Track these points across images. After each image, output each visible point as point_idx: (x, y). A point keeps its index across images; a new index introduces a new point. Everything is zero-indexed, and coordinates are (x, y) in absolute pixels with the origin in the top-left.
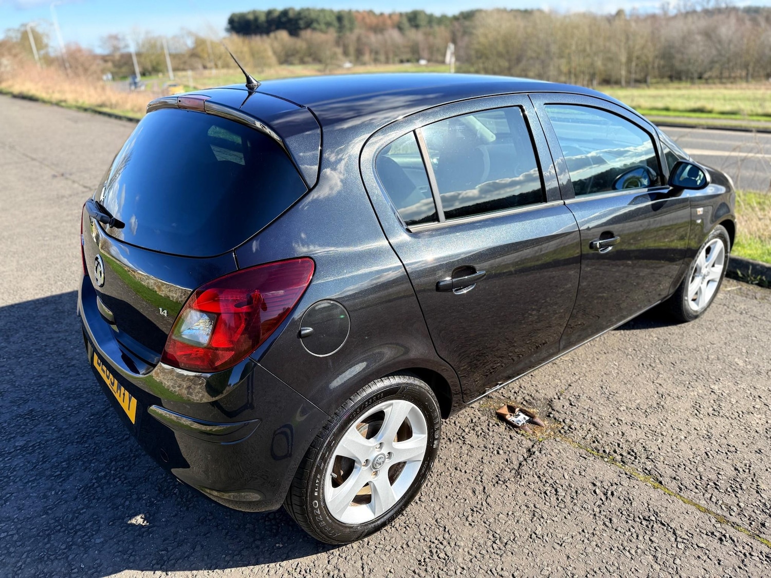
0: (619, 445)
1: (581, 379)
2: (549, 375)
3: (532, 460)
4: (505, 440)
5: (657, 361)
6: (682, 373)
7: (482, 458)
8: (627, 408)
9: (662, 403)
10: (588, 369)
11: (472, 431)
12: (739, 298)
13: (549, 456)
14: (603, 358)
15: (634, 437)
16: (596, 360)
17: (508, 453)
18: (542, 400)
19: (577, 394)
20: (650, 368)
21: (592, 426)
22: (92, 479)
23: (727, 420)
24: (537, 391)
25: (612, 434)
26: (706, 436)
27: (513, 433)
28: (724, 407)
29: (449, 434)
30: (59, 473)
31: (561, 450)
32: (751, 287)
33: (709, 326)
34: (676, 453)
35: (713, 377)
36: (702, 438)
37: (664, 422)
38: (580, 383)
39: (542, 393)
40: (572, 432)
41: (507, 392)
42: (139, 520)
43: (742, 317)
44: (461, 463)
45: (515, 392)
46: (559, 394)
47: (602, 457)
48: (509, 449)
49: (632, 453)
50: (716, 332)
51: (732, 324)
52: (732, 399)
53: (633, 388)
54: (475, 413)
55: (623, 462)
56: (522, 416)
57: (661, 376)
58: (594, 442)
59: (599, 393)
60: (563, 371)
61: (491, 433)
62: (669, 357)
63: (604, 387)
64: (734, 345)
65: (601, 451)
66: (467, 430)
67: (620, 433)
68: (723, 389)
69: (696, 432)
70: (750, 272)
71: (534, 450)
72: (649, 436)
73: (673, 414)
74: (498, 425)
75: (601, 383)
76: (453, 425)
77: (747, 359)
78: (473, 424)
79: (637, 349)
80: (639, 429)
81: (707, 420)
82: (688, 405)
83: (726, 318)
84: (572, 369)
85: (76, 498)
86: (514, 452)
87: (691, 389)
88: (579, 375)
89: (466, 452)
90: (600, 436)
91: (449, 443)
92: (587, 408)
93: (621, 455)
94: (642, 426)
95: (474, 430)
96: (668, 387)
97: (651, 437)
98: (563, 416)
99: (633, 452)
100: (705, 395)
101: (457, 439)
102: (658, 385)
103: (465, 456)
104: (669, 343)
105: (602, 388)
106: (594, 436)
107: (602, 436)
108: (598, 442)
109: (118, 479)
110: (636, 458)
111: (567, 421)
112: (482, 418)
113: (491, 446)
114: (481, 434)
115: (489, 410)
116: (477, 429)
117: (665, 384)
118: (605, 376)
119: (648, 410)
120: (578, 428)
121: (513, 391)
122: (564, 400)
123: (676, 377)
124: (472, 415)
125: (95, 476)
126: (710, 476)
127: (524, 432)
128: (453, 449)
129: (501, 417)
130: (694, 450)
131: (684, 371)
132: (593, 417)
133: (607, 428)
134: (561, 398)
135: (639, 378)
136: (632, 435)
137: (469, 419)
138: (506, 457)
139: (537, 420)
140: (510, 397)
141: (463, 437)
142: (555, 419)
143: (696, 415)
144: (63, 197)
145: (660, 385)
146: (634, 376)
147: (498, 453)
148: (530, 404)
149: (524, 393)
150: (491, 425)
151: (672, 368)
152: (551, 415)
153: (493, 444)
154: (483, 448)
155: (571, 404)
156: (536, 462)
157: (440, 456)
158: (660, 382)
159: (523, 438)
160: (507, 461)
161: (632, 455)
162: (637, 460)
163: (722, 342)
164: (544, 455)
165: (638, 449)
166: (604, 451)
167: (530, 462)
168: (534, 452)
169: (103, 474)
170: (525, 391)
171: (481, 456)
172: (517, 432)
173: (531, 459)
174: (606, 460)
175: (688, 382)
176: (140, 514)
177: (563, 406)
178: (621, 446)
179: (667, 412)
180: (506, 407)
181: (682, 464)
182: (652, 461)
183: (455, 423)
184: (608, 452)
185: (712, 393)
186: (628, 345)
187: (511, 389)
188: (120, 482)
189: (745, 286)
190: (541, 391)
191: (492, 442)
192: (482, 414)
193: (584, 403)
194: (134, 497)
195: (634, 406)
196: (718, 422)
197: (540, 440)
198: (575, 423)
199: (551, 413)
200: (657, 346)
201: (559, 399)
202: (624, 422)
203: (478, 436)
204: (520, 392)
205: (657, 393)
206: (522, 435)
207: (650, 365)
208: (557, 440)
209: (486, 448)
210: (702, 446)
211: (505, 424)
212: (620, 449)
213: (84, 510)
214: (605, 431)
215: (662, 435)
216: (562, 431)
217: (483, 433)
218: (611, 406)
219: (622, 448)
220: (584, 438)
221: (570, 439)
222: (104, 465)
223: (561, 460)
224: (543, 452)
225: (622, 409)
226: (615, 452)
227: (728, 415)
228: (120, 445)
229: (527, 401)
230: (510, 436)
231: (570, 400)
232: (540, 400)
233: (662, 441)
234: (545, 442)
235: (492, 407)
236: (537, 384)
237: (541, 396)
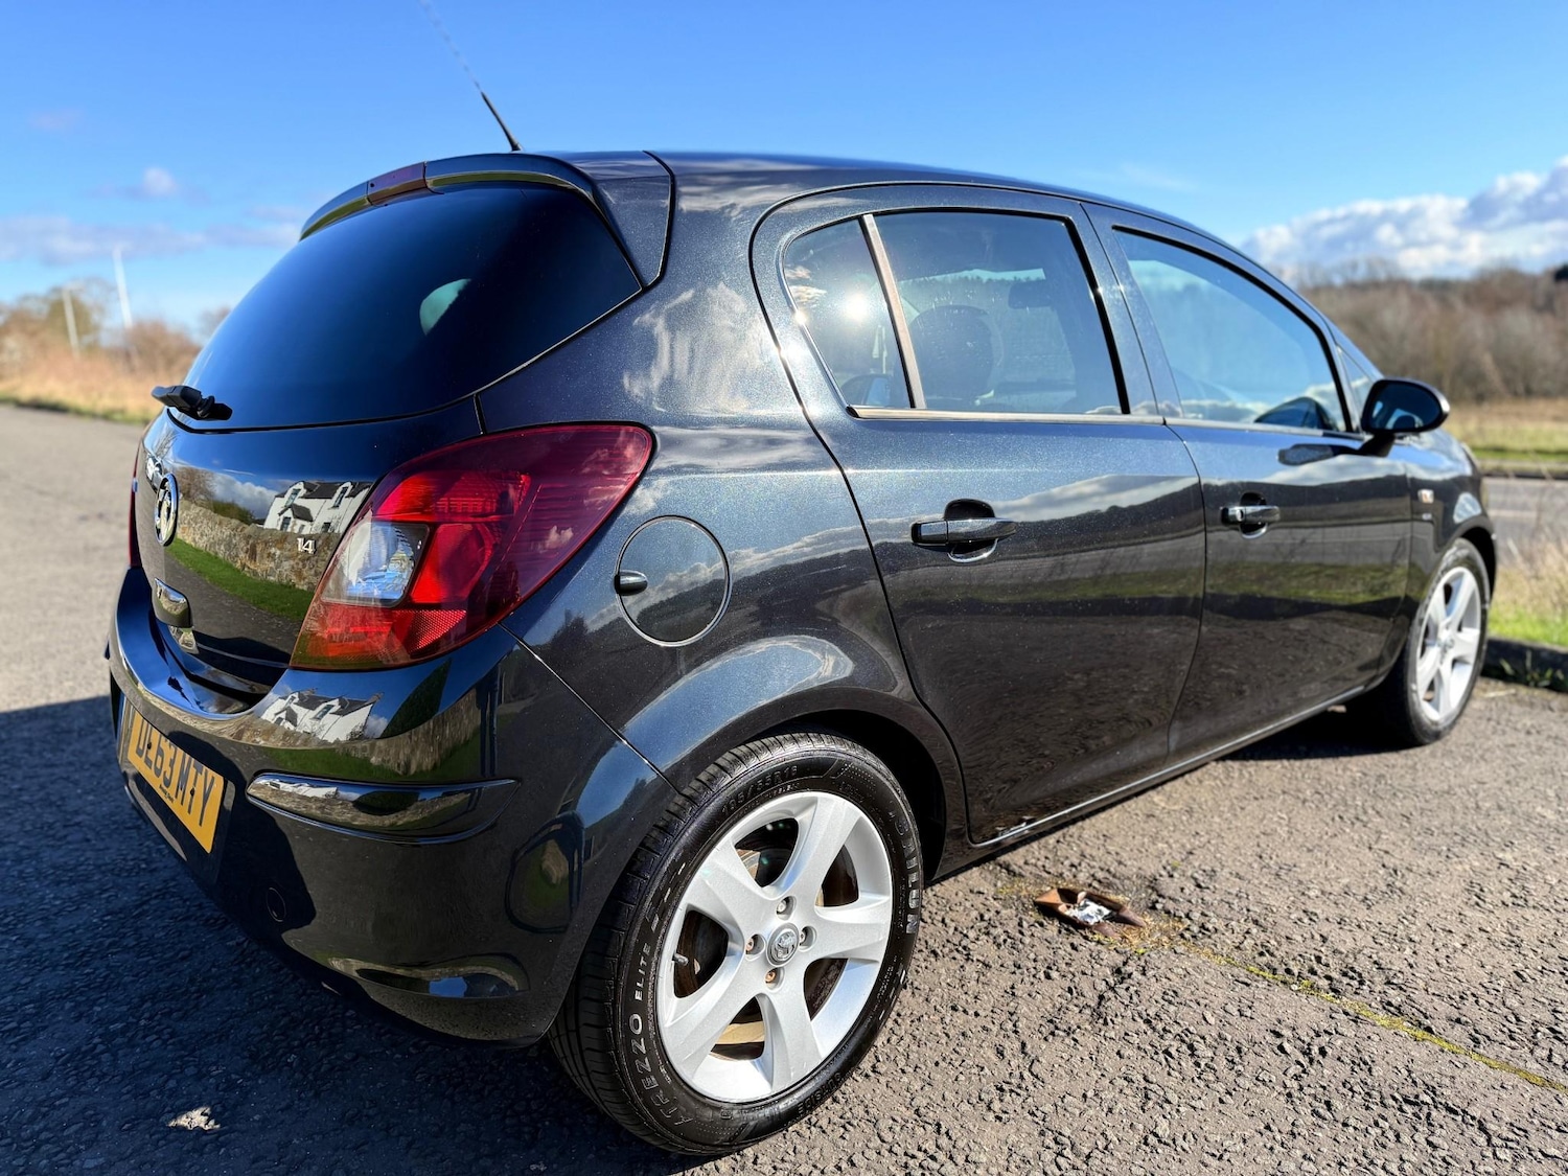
0: (1318, 959)
1: (1213, 842)
2: (1143, 836)
3: (1127, 989)
4: (1061, 952)
5: (1370, 811)
6: (1429, 831)
7: (1013, 987)
8: (1323, 893)
9: (1398, 884)
10: (1225, 826)
11: (985, 937)
12: (1516, 709)
13: (1164, 980)
14: (1252, 806)
15: (1350, 944)
16: (1239, 810)
17: (1070, 976)
18: (1134, 878)
19: (1207, 868)
20: (1358, 824)
21: (1251, 925)
22: (92, 1037)
23: (1547, 913)
24: (1120, 863)
25: (1299, 939)
26: (1508, 943)
27: (1077, 940)
28: (1535, 890)
29: (931, 942)
30: (14, 1025)
31: (1190, 970)
32: (1537, 692)
33: (1468, 754)
34: (1451, 973)
35: (1498, 840)
36: (1501, 946)
37: (1410, 917)
38: (1212, 849)
39: (1133, 865)
40: (1210, 937)
41: (1054, 866)
42: (196, 1119)
43: (1531, 739)
44: (964, 997)
45: (1072, 865)
46: (1169, 868)
47: (1284, 983)
48: (1071, 969)
49: (1351, 974)
50: (1482, 763)
51: (1512, 750)
52: (1548, 877)
53: (1329, 857)
54: (988, 903)
55: (1335, 991)
56: (1093, 908)
57: (1384, 837)
58: (1261, 954)
59: (1255, 865)
60: (1172, 828)
61: (1027, 940)
62: (1393, 805)
63: (1264, 855)
64: (1528, 785)
65: (1281, 971)
66: (972, 934)
67: (1317, 937)
68: (1524, 859)
69: (1485, 935)
70: (1528, 663)
71: (1128, 969)
72: (1382, 942)
73: (1426, 903)
74: (1041, 925)
75: (1258, 850)
76: (940, 925)
77: (1561, 809)
78: (985, 924)
79: (1323, 792)
80: (1359, 930)
81: (1504, 914)
82: (1457, 887)
83: (1497, 740)
84: (1190, 824)
85: (46, 1076)
86: (1084, 973)
87: (1456, 859)
88: (1207, 837)
89: (975, 975)
90: (1273, 942)
91: (933, 960)
92: (1235, 892)
93: (1328, 978)
94: (1363, 924)
95: (988, 934)
96: (1401, 856)
97: (1386, 945)
98: (1185, 907)
99: (1355, 972)
100: (1488, 869)
101: (951, 951)
102: (1382, 853)
103: (973, 983)
104: (1389, 782)
105: (1261, 857)
106: (1258, 942)
107: (1278, 942)
108: (1272, 955)
109: (155, 1037)
110: (1361, 983)
111: (1196, 915)
112: (1004, 912)
113: (1031, 964)
114: (1005, 941)
115: (1019, 898)
116: (994, 932)
117: (1398, 851)
118: (1262, 836)
119: (1369, 897)
120: (1222, 928)
121: (1067, 863)
122: (1183, 879)
123: (1419, 839)
124: (981, 906)
125: (100, 1031)
126: (1538, 1016)
127: (1102, 938)
128: (943, 971)
129: (1048, 911)
130: (1489, 968)
131: (1433, 829)
132: (1251, 908)
133: (1286, 928)
134: (1176, 875)
135: (1337, 842)
136: (1344, 940)
137: (974, 914)
138: (1067, 984)
139: (1129, 913)
140: (1061, 874)
141: (964, 948)
142: (1168, 912)
143: (1477, 904)
145: (1387, 852)
146: (1325, 837)
147: (1048, 977)
148: (1109, 885)
149: (1093, 867)
150: (1025, 924)
151: (1405, 824)
152: (1159, 906)
153: (1035, 960)
154: (1013, 969)
155: (1199, 886)
156: (1136, 992)
157: (916, 984)
158: (1384, 847)
159: (1099, 947)
160: (1070, 991)
161: (1352, 978)
162: (1365, 987)
163: (1500, 780)
164: (1154, 980)
165: (1363, 965)
166: (1288, 971)
167: (1122, 992)
168: (1130, 975)
169: (119, 1026)
170: (1094, 863)
171: (1010, 984)
172: (1086, 938)
173: (1124, 986)
174: (1295, 987)
175: (1445, 848)
176: (200, 1105)
177: (1182, 889)
178: (1323, 961)
179: (1412, 899)
180: (1055, 891)
181: (1468, 993)
182: (1401, 989)
183: (943, 921)
184: (1296, 971)
185: (1502, 867)
186: (1303, 786)
187: (1062, 859)
188: (159, 1042)
189: (1523, 691)
190: (1129, 863)
191: (1032, 956)
192: (1004, 906)
193: (1226, 883)
194: (191, 1071)
195: (1337, 889)
196: (1528, 917)
197: (1141, 951)
198: (1214, 920)
199: (1157, 902)
200: (1366, 786)
201: (1171, 876)
202: (1321, 917)
203: (999, 945)
204: (1083, 864)
205: (1384, 866)
206: (1099, 942)
207: (1357, 819)
208: (1178, 951)
209: (1019, 967)
210: (1506, 961)
211: (1056, 923)
212: (1324, 968)
213: (66, 1100)
214: (1283, 934)
215: (1411, 940)
216: (1187, 935)
217: (1009, 940)
218: (1287, 889)
219: (1327, 965)
220: (1238, 948)
221: (1206, 950)
222: (125, 1008)
223: (1193, 989)
224: (1150, 973)
225: (1312, 894)
226: (1313, 972)
227: (1546, 905)
228: (168, 970)
229: (1100, 882)
230: (1072, 945)
231: (1195, 879)
232: (1129, 879)
233: (1415, 953)
234: (1153, 955)
235: (1024, 893)
236: (1119, 850)
237: (1131, 868)
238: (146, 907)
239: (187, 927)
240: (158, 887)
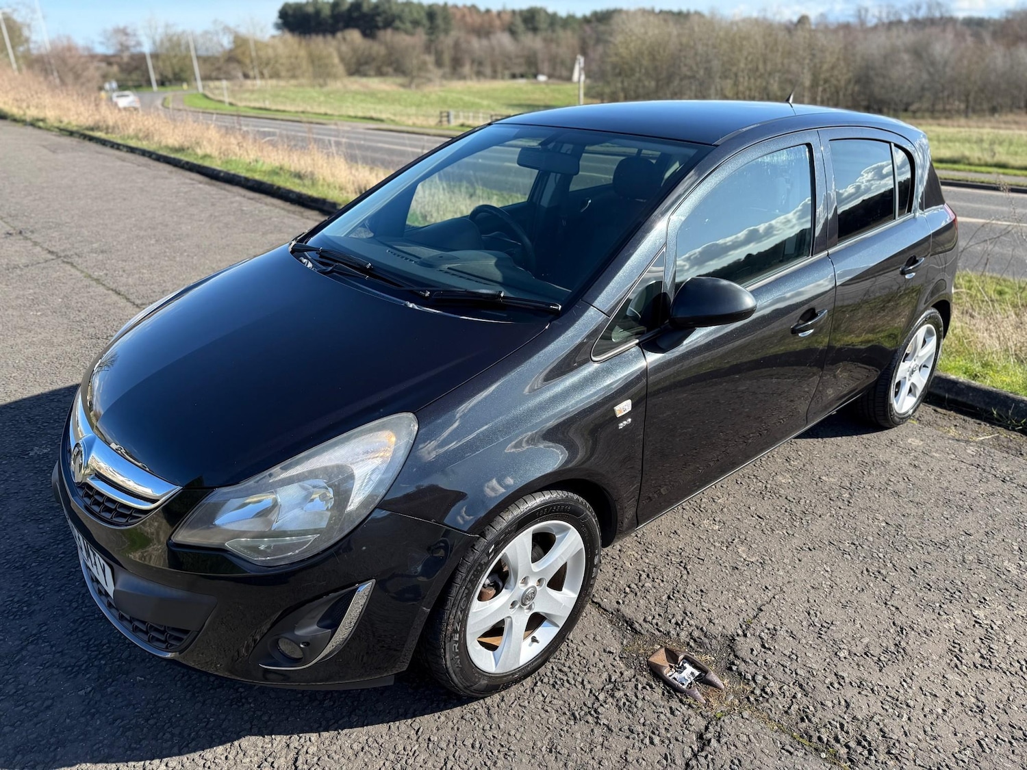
0: (842, 726)
1: (777, 597)
2: (728, 590)
3: (706, 757)
4: (662, 717)
5: (890, 565)
6: (929, 587)
7: (626, 753)
8: (850, 654)
9: (903, 644)
10: (787, 579)
11: (610, 700)
12: (998, 455)
13: (733, 748)
14: (807, 557)
15: (865, 711)
16: (797, 562)
17: (667, 742)
18: (719, 638)
19: (771, 626)
20: (880, 577)
21: (797, 689)
23: (1004, 675)
24: (711, 621)
25: (830, 705)
26: (975, 709)
27: (675, 704)
28: (998, 651)
29: (572, 704)
31: (752, 737)
32: (1013, 435)
33: (960, 503)
34: (932, 742)
35: (975, 596)
36: (970, 713)
37: (909, 680)
38: (776, 605)
39: (719, 624)
40: (767, 701)
41: (664, 623)
43: (1006, 486)
44: (591, 762)
45: (677, 624)
46: (744, 626)
47: (816, 750)
48: (669, 735)
49: (864, 743)
50: (971, 512)
51: (992, 499)
52: (1008, 637)
53: (857, 615)
54: (615, 663)
55: (851, 761)
56: (689, 669)
57: (896, 592)
58: (802, 720)
59: (804, 623)
60: (749, 582)
61: (640, 704)
62: (905, 557)
63: (812, 612)
64: (1000, 537)
65: (815, 739)
66: (601, 697)
67: (843, 703)
68: (993, 617)
69: (959, 700)
70: (1010, 412)
71: (709, 736)
72: (887, 707)
73: (921, 665)
74: (651, 687)
75: (807, 605)
76: (580, 687)
77: (1021, 563)
78: (611, 686)
79: (857, 543)
80: (872, 695)
81: (975, 676)
82: (943, 647)
83: (982, 488)
84: (762, 578)
86: (677, 740)
87: (945, 617)
88: (773, 591)
89: (601, 739)
90: (811, 708)
91: (572, 722)
92: (788, 654)
93: (847, 746)
94: (876, 688)
95: (613, 696)
96: (910, 613)
97: (891, 710)
98: (753, 668)
99: (866, 740)
100: (967, 628)
101: (586, 714)
102: (893, 609)
103: (599, 747)
104: (904, 533)
105: (809, 614)
106: (802, 709)
107: (815, 708)
108: (810, 721)
110: (870, 753)
111: (759, 678)
112: (626, 673)
113: (639, 728)
114: (624, 704)
115: (638, 657)
116: (618, 694)
117: (905, 608)
118: (812, 591)
119: (882, 658)
120: (776, 692)
121: (673, 621)
122: (753, 638)
123: (920, 595)
124: (610, 666)
127: (692, 701)
128: (578, 735)
129: (655, 672)
130: (960, 735)
131: (931, 584)
132: (799, 672)
133: (822, 693)
134: (749, 635)
135: (864, 597)
136: (864, 705)
137: (605, 676)
138: (664, 750)
139: (713, 677)
140: (669, 633)
141: (596, 711)
142: (740, 674)
143: (956, 666)
144: (16, 267)
145: (897, 608)
146: (856, 592)
147: (652, 742)
148: (701, 645)
149: (691, 626)
150: (640, 686)
151: (912, 579)
152: (734, 668)
153: (644, 725)
154: (628, 733)
155: (763, 646)
156: (712, 759)
157: (559, 748)
158: (896, 604)
159: (690, 712)
160: (666, 758)
161: (864, 747)
162: (872, 758)
163: (981, 531)
164: (725, 748)
165: (873, 734)
166: (820, 739)
167: (702, 760)
168: (709, 741)
170: (692, 622)
171: (625, 748)
172: (681, 701)
173: (704, 754)
174: (823, 755)
175: (938, 605)
177: (752, 650)
178: (845, 729)
179: (911, 660)
180: (663, 649)
181: (944, 764)
182: (897, 759)
183: (582, 683)
184: (825, 740)
185: (977, 625)
186: (844, 535)
187: (670, 617)
189: (1004, 434)
190: (716, 621)
191: (642, 721)
192: (626, 665)
193: (784, 644)
195: (860, 650)
196: (991, 680)
197: (718, 716)
198: (772, 684)
199: (734, 664)
200: (887, 537)
201: (745, 635)
202: (847, 680)
203: (620, 709)
204: (685, 623)
205: (894, 623)
206: (690, 705)
207: (879, 572)
208: (745, 716)
209: (632, 732)
210: (971, 726)
211: (662, 685)
212: (845, 735)
214: (819, 699)
215: (908, 705)
216: (752, 699)
217: (627, 703)
218: (824, 649)
219: (847, 733)
220: (786, 712)
221: (764, 714)
223: (752, 757)
224: (723, 740)
225: (842, 655)
226: (837, 740)
227: (1003, 665)
229: (695, 641)
230: (671, 708)
231: (762, 639)
232: (715, 638)
233: (909, 719)
234: (727, 721)
235: (642, 651)
236: (711, 606)
237: (716, 630)
238: (24, 653)
239: (52, 674)
240: (34, 632)
